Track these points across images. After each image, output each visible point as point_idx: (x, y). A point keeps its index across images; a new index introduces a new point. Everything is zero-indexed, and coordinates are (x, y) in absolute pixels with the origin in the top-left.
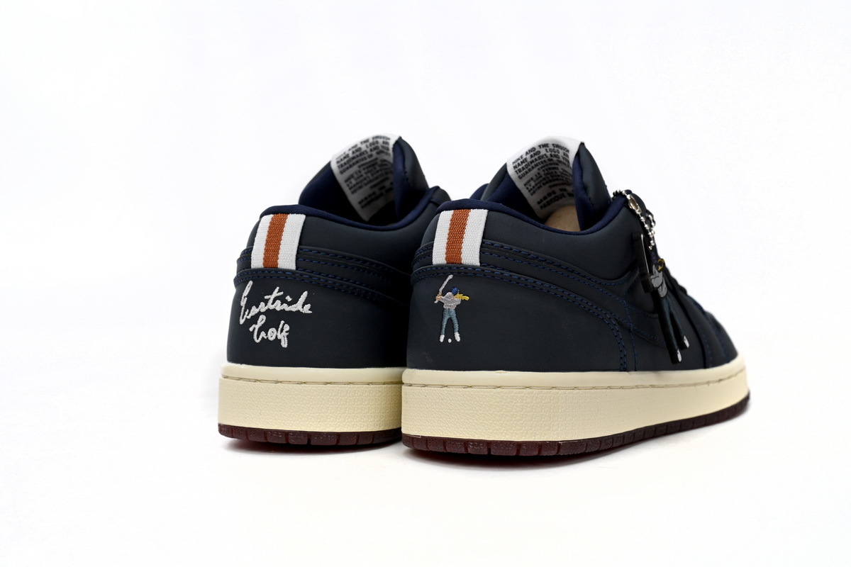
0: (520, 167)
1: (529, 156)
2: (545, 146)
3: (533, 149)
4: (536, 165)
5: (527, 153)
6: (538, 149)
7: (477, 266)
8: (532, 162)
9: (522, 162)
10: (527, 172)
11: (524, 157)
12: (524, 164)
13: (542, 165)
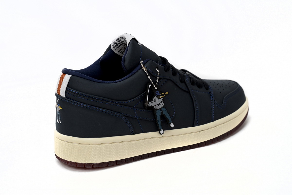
0: (114, 46)
1: (117, 41)
2: (122, 38)
3: (118, 39)
4: (121, 45)
5: (116, 40)
6: (120, 39)
7: (64, 97)
8: (119, 44)
9: (115, 44)
10: (118, 48)
11: (116, 42)
12: (116, 45)
13: (123, 45)
